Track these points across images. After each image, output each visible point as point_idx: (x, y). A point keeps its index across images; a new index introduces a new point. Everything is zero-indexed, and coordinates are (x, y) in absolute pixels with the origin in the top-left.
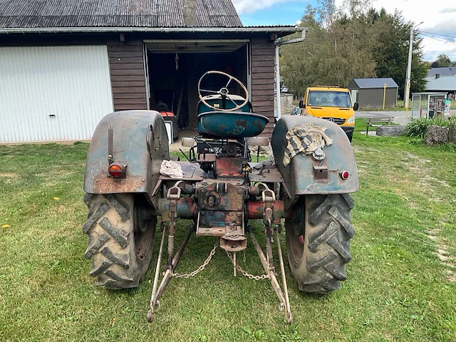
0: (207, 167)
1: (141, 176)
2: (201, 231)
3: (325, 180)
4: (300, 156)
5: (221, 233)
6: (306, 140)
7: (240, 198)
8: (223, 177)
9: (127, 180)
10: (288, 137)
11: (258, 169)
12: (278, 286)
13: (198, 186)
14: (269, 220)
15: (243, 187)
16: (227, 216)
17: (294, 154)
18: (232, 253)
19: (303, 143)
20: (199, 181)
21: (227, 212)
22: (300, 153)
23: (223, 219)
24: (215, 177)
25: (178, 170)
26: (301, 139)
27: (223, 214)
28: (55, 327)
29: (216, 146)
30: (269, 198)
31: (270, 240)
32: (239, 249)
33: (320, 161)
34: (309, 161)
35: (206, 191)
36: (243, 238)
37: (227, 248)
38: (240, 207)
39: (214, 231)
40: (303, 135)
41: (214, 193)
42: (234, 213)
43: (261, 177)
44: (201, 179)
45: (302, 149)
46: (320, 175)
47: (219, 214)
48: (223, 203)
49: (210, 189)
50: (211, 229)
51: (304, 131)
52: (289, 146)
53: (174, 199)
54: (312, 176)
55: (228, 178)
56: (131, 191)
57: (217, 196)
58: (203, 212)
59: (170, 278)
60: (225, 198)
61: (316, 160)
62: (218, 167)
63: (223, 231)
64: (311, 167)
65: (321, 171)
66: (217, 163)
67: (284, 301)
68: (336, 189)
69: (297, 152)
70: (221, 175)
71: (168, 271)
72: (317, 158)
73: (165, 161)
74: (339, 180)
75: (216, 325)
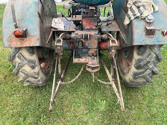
0: (77, 23)
1: (36, 36)
2: (76, 60)
3: (152, 36)
4: (137, 19)
5: (86, 61)
6: (141, 8)
7: (96, 42)
8: (87, 29)
9: (28, 38)
10: (128, 6)
11: (105, 22)
12: (117, 90)
13: (73, 35)
14: (113, 57)
15: (98, 35)
16: (89, 51)
17: (132, 18)
18: (92, 72)
19: (139, 11)
20: (73, 32)
21: (89, 49)
22: (137, 17)
23: (87, 53)
24: (82, 29)
25: (61, 24)
26: (138, 7)
27: (87, 50)
28: (11, 101)
29: (82, 8)
30: (114, 45)
31: (113, 66)
32: (96, 70)
33: (150, 23)
34: (143, 23)
35: (77, 38)
36: (98, 65)
37: (89, 70)
38: (96, 46)
39: (82, 60)
40: (140, 4)
41: (82, 40)
42: (93, 49)
43: (107, 27)
44: (74, 30)
45: (138, 15)
46: (150, 33)
47: (84, 50)
48: (87, 44)
49: (79, 37)
50: (81, 59)
51: (140, 2)
52: (129, 12)
53: (59, 46)
54: (144, 33)
55: (89, 30)
56: (31, 46)
57: (84, 41)
58: (76, 50)
59: (60, 85)
60: (88, 42)
61: (147, 23)
62: (84, 23)
63: (87, 60)
64: (144, 27)
65: (151, 30)
66: (83, 21)
67: (120, 99)
68: (159, 42)
69: (135, 16)
70: (86, 28)
71: (60, 82)
72: (149, 21)
73: (54, 19)
74: (161, 36)
75: (85, 98)
